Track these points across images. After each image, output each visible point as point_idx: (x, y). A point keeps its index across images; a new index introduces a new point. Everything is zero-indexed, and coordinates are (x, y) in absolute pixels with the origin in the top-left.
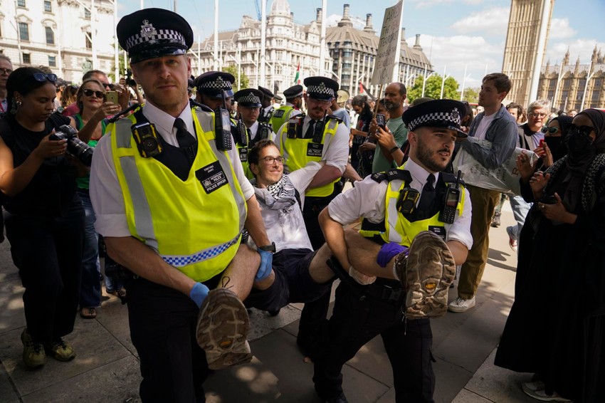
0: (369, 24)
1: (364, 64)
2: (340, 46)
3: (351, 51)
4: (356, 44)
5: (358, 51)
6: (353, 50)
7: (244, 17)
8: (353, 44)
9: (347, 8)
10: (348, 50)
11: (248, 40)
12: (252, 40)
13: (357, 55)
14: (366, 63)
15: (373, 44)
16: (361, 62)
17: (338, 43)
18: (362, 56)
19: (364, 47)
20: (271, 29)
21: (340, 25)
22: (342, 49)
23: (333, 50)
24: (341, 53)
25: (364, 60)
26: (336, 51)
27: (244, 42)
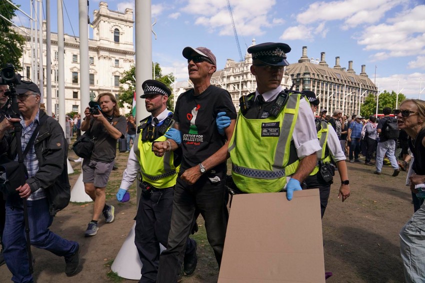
0: (323, 60)
1: (320, 89)
2: (301, 76)
3: (309, 79)
4: (313, 74)
5: (316, 79)
6: (311, 78)
7: (228, 60)
8: (311, 74)
9: (305, 49)
10: (307, 79)
11: (231, 75)
12: (233, 76)
13: (314, 82)
14: (322, 88)
15: (327, 73)
16: (318, 87)
17: (299, 74)
18: (318, 83)
19: (320, 76)
20: (247, 67)
21: (300, 61)
22: (302, 78)
23: (296, 79)
24: (301, 81)
25: (320, 86)
26: (298, 80)
27: (228, 77)
